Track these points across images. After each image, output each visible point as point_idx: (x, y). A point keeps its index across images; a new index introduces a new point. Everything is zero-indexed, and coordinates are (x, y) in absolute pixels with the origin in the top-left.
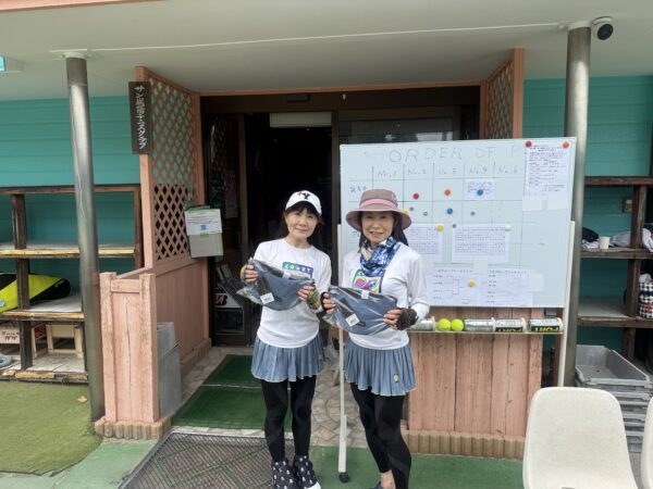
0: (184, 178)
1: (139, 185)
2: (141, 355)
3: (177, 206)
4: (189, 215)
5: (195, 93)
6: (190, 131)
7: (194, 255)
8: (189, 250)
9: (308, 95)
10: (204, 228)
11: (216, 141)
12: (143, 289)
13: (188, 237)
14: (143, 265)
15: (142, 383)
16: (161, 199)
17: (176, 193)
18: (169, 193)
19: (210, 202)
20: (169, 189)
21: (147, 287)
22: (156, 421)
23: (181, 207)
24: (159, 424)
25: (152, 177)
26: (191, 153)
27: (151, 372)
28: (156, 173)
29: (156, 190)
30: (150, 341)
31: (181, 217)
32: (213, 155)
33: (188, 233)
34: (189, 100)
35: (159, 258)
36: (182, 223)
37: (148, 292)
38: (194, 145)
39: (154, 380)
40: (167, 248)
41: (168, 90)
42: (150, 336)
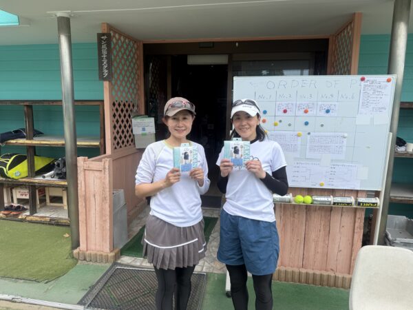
0: (131, 97)
1: (103, 101)
2: (102, 209)
3: (127, 115)
4: (135, 121)
5: (140, 41)
6: (136, 66)
7: (137, 147)
8: (134, 144)
9: (213, 43)
10: (144, 129)
11: (153, 73)
12: (105, 168)
13: (134, 135)
14: (105, 153)
15: (103, 227)
16: (117, 110)
17: (127, 107)
18: (122, 106)
19: (148, 113)
20: (122, 104)
21: (107, 167)
22: (111, 251)
23: (129, 116)
24: (113, 254)
25: (111, 96)
26: (137, 80)
27: (108, 221)
28: (114, 93)
29: (114, 104)
30: (108, 201)
31: (130, 122)
32: (151, 82)
33: (134, 133)
34: (136, 46)
35: (116, 148)
36: (130, 126)
37: (107, 171)
38: (138, 76)
39: (110, 226)
40: (120, 142)
41: (122, 38)
42: (108, 198)
